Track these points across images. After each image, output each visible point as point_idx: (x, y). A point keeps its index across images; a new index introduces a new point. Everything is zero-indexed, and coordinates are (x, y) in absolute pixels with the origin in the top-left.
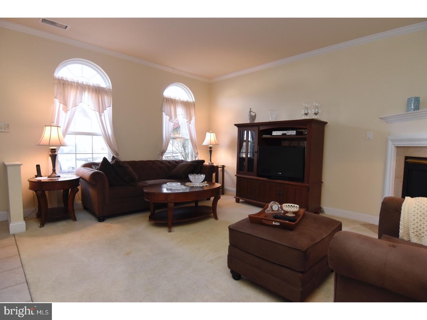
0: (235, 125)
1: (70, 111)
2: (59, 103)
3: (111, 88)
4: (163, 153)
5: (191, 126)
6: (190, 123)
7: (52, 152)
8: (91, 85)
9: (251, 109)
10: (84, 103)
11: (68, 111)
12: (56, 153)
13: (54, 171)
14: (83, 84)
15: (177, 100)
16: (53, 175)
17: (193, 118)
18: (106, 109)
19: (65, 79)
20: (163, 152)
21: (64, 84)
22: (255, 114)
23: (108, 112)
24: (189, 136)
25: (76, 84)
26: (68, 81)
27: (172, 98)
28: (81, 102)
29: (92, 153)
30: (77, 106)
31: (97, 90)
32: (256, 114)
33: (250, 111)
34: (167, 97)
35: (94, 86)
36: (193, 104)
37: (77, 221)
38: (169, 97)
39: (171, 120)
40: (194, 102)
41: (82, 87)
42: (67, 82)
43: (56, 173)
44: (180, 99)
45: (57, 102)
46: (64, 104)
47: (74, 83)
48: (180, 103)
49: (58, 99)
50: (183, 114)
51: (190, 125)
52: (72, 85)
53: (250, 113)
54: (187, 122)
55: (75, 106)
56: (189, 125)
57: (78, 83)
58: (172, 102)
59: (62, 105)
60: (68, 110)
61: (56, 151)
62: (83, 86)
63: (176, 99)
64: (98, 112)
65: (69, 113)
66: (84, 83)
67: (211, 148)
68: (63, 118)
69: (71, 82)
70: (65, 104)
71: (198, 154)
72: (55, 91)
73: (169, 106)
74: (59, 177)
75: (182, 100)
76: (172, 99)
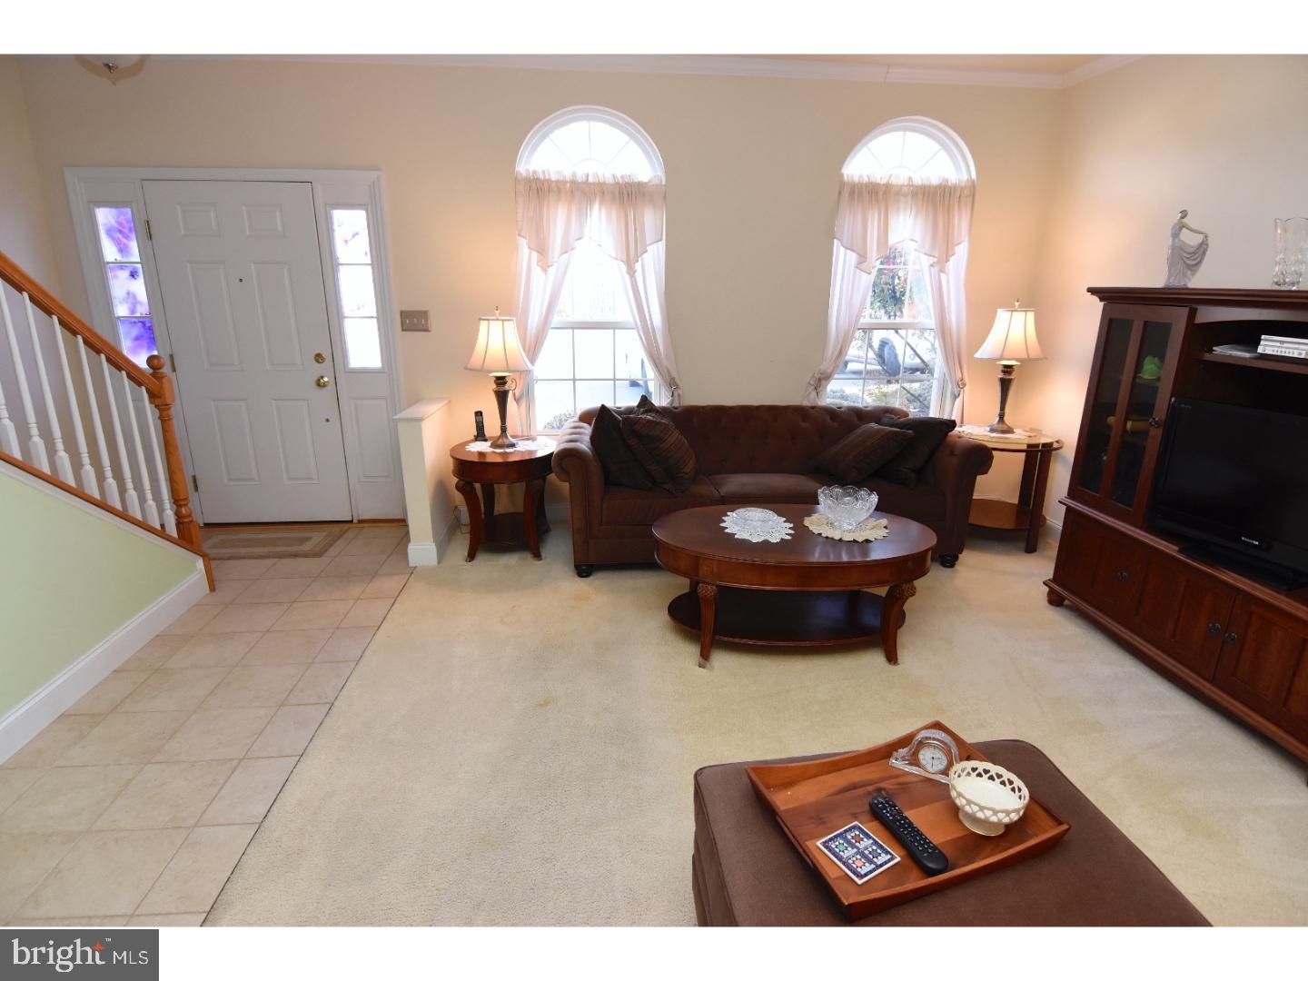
0: (1092, 291)
1: (555, 265)
2: (528, 250)
3: (664, 183)
4: (823, 382)
5: (948, 282)
6: (942, 270)
7: (498, 384)
8: (607, 182)
9: (1184, 214)
10: (590, 238)
11: (549, 267)
12: (507, 387)
13: (504, 430)
14: (587, 183)
15: (897, 186)
16: (500, 440)
17: (962, 251)
18: (646, 251)
19: (541, 177)
20: (821, 380)
21: (540, 190)
22: (1202, 236)
23: (654, 258)
24: (933, 319)
25: (568, 185)
26: (549, 181)
27: (878, 181)
28: (580, 239)
29: (612, 377)
30: (573, 249)
31: (626, 195)
32: (1210, 241)
33: (1181, 226)
34: (856, 179)
35: (617, 184)
36: (967, 192)
37: (541, 559)
38: (866, 179)
39: (864, 266)
40: (973, 181)
41: (583, 192)
42: (546, 185)
43: (507, 437)
44: (910, 179)
45: (523, 245)
46: (538, 252)
47: (564, 182)
48: (909, 198)
49: (525, 238)
50: (918, 236)
51: (943, 275)
52: (559, 191)
53: (1175, 235)
54: (932, 265)
55: (566, 252)
56: (939, 276)
57: (573, 182)
58: (877, 195)
59: (535, 255)
60: (550, 264)
61: (505, 383)
62: (587, 190)
63: (894, 181)
64: (622, 263)
65: (552, 271)
66: (591, 180)
67: (1008, 369)
68: (538, 287)
69: (557, 182)
70: (541, 249)
71: (965, 385)
72: (520, 215)
73: (859, 217)
74: (513, 445)
75: (917, 181)
76: (879, 184)
